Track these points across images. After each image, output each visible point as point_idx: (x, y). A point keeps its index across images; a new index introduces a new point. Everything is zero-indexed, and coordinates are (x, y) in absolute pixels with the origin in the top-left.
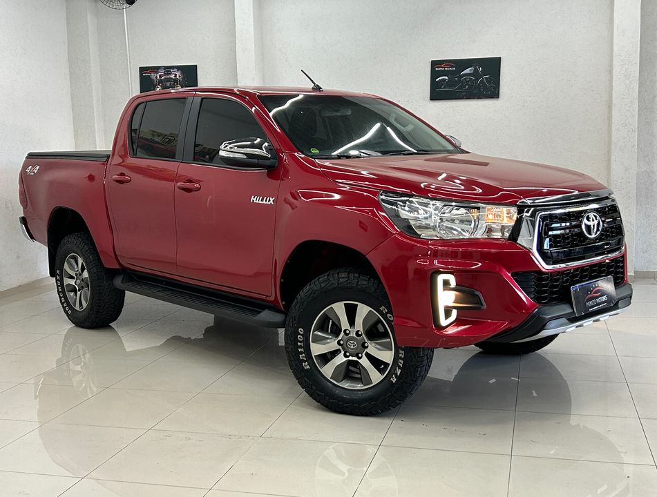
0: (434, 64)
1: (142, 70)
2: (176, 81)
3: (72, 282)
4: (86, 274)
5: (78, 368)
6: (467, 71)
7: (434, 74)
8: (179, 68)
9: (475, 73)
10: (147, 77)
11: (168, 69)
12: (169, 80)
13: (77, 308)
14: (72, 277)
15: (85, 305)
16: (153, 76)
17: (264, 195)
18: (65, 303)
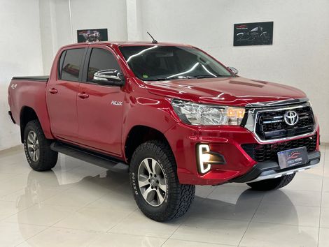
0: (236, 26)
1: (79, 32)
2: (96, 37)
3: (32, 146)
4: (37, 142)
5: (35, 192)
6: (254, 30)
7: (236, 32)
8: (98, 30)
9: (259, 31)
10: (81, 36)
11: (92, 31)
12: (93, 37)
13: (34, 160)
14: (32, 144)
15: (37, 159)
16: (84, 34)
17: (117, 101)
18: (29, 157)
